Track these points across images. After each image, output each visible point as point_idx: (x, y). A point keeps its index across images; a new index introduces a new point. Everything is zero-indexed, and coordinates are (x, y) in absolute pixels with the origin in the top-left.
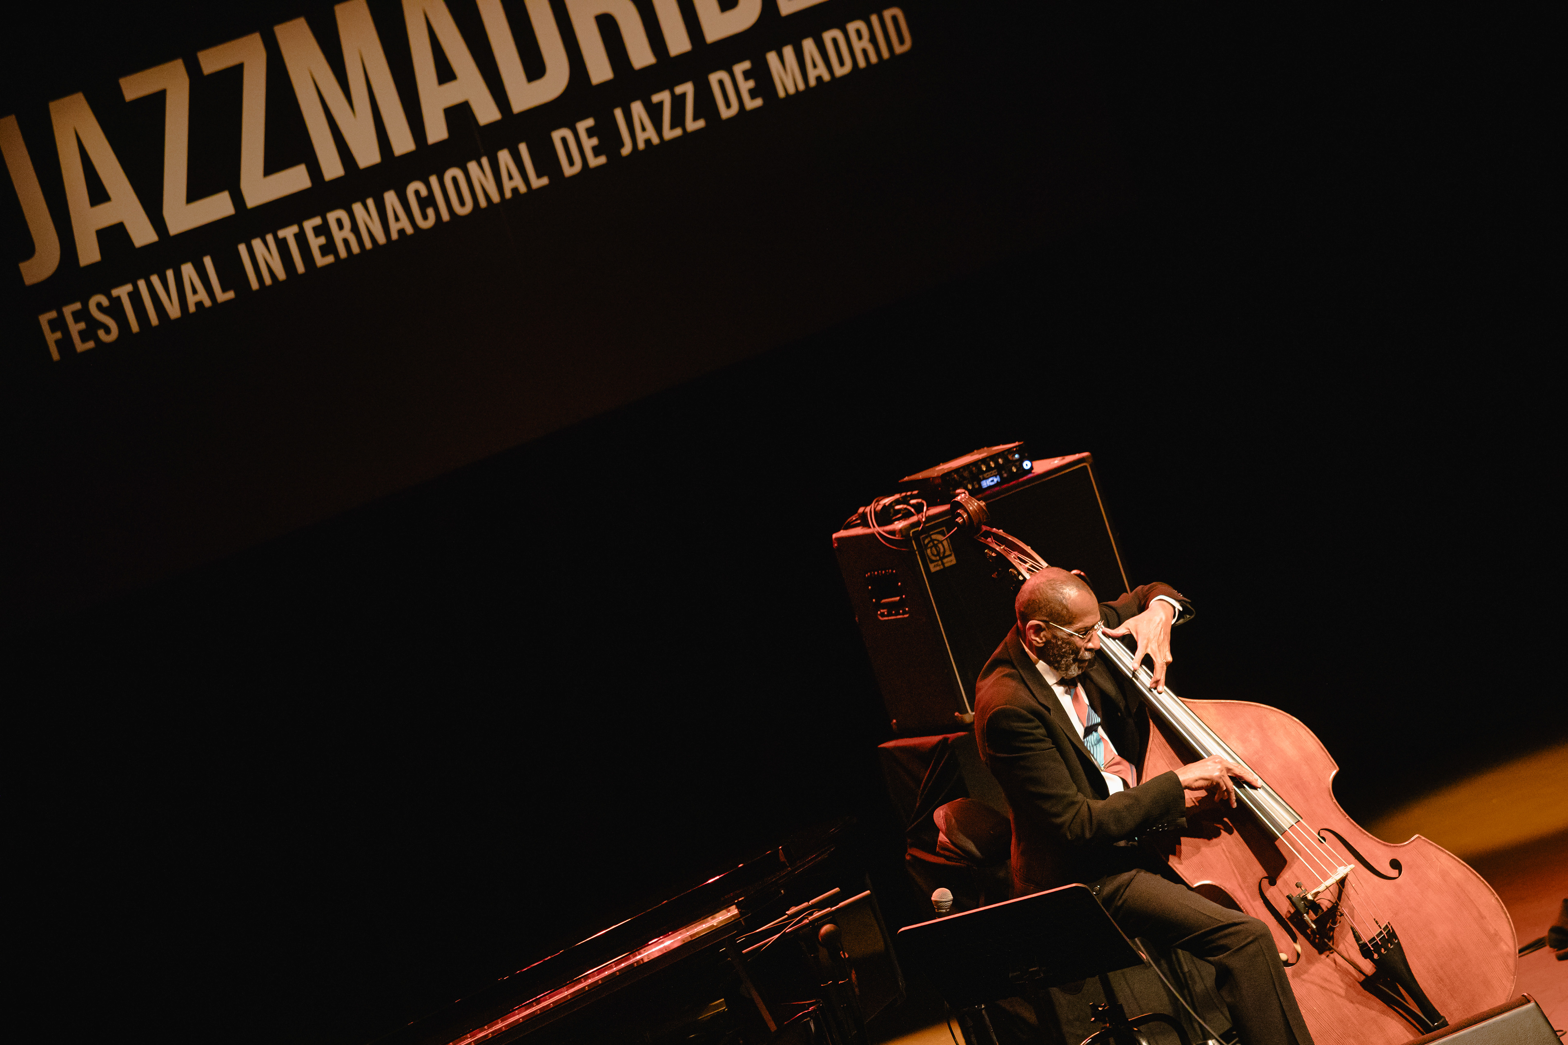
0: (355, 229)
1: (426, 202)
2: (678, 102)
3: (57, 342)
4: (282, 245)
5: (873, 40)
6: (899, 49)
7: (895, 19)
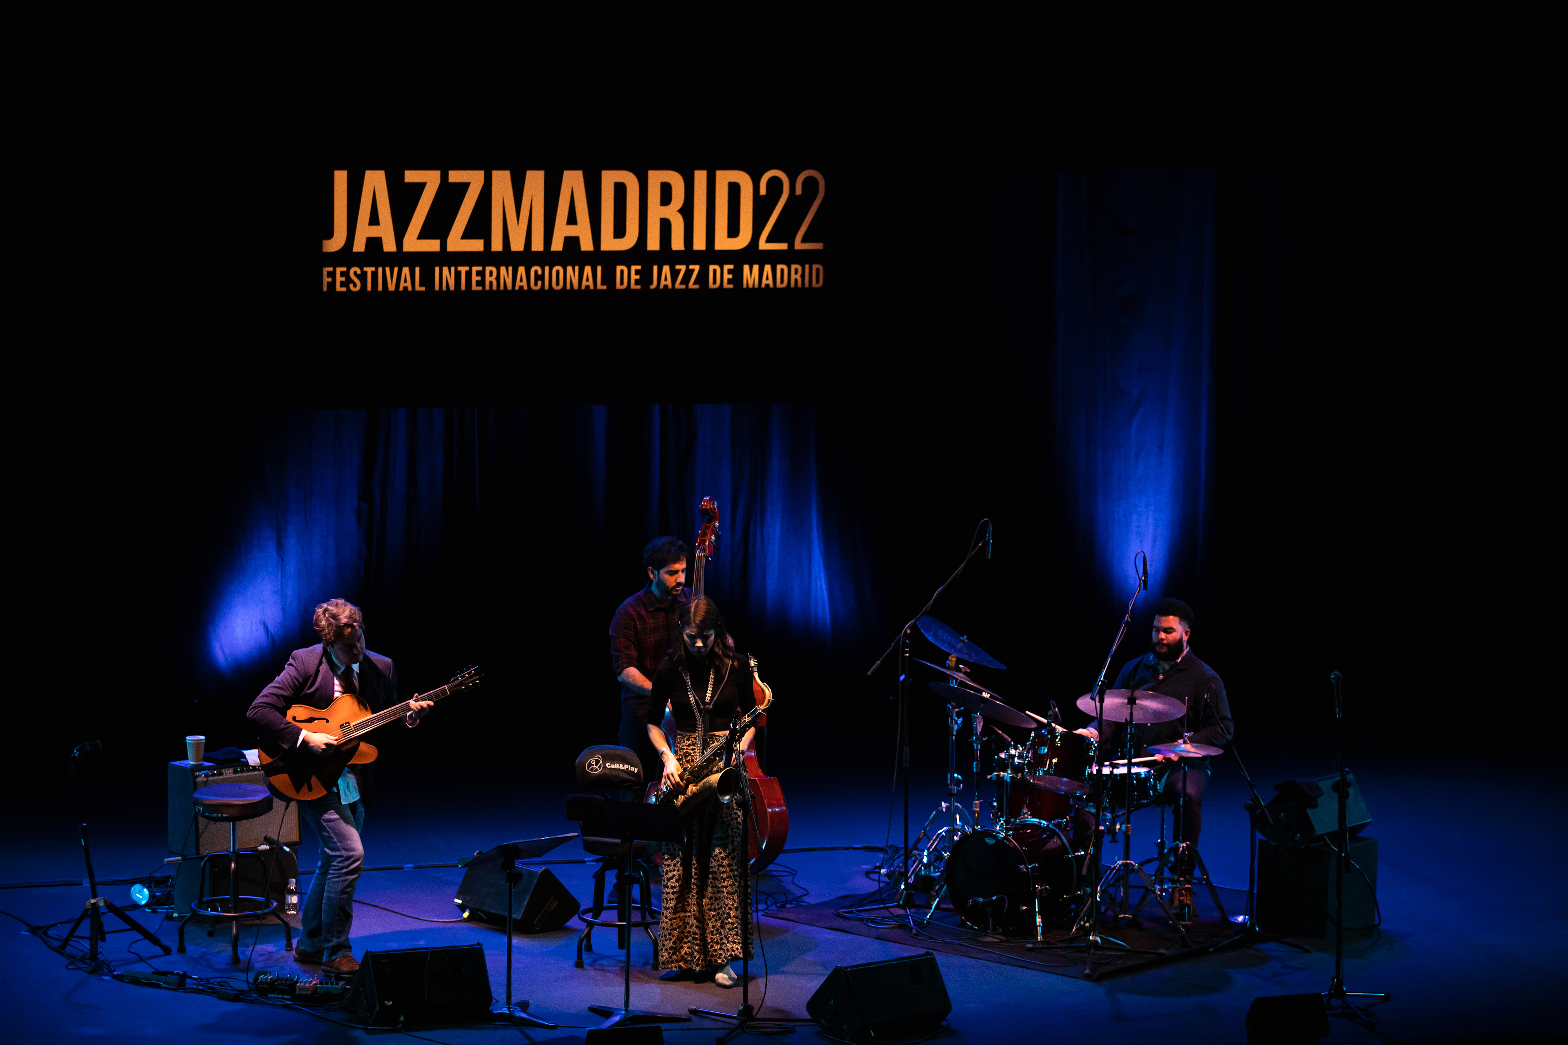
0: (498, 278)
1: (539, 278)
2: (689, 273)
3: (328, 283)
4: (458, 274)
5: (803, 276)
6: (814, 285)
7: (818, 270)
